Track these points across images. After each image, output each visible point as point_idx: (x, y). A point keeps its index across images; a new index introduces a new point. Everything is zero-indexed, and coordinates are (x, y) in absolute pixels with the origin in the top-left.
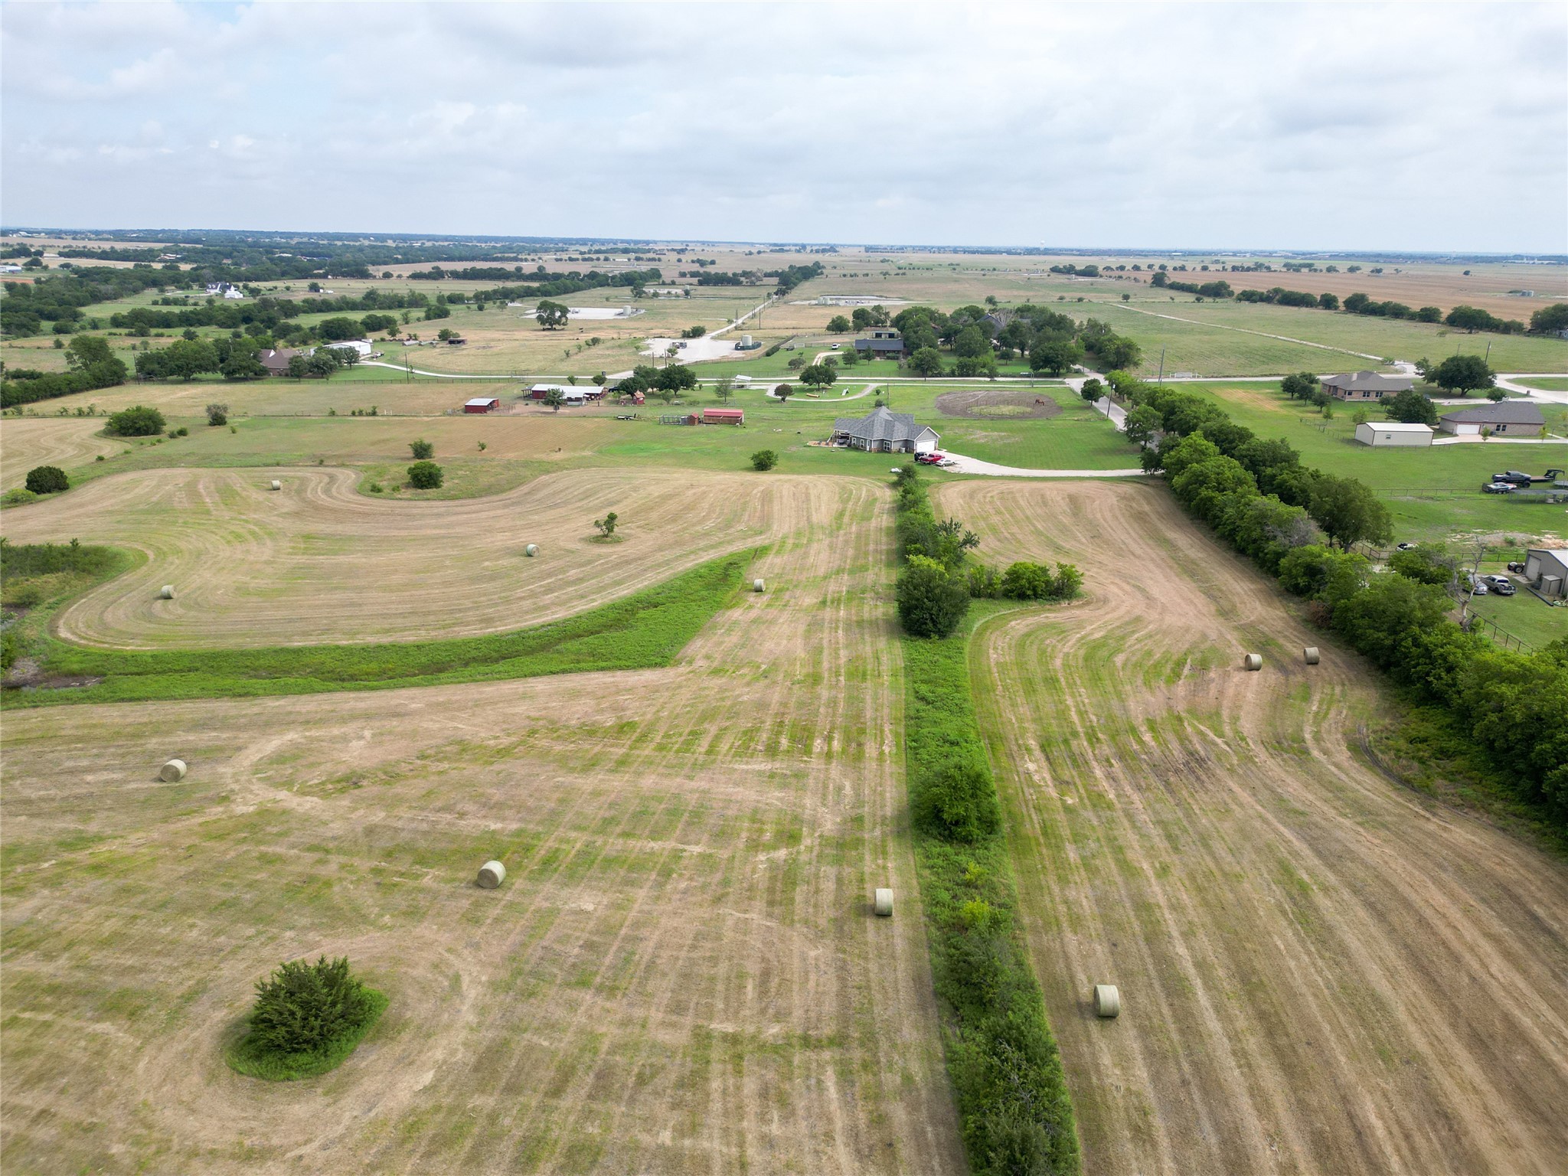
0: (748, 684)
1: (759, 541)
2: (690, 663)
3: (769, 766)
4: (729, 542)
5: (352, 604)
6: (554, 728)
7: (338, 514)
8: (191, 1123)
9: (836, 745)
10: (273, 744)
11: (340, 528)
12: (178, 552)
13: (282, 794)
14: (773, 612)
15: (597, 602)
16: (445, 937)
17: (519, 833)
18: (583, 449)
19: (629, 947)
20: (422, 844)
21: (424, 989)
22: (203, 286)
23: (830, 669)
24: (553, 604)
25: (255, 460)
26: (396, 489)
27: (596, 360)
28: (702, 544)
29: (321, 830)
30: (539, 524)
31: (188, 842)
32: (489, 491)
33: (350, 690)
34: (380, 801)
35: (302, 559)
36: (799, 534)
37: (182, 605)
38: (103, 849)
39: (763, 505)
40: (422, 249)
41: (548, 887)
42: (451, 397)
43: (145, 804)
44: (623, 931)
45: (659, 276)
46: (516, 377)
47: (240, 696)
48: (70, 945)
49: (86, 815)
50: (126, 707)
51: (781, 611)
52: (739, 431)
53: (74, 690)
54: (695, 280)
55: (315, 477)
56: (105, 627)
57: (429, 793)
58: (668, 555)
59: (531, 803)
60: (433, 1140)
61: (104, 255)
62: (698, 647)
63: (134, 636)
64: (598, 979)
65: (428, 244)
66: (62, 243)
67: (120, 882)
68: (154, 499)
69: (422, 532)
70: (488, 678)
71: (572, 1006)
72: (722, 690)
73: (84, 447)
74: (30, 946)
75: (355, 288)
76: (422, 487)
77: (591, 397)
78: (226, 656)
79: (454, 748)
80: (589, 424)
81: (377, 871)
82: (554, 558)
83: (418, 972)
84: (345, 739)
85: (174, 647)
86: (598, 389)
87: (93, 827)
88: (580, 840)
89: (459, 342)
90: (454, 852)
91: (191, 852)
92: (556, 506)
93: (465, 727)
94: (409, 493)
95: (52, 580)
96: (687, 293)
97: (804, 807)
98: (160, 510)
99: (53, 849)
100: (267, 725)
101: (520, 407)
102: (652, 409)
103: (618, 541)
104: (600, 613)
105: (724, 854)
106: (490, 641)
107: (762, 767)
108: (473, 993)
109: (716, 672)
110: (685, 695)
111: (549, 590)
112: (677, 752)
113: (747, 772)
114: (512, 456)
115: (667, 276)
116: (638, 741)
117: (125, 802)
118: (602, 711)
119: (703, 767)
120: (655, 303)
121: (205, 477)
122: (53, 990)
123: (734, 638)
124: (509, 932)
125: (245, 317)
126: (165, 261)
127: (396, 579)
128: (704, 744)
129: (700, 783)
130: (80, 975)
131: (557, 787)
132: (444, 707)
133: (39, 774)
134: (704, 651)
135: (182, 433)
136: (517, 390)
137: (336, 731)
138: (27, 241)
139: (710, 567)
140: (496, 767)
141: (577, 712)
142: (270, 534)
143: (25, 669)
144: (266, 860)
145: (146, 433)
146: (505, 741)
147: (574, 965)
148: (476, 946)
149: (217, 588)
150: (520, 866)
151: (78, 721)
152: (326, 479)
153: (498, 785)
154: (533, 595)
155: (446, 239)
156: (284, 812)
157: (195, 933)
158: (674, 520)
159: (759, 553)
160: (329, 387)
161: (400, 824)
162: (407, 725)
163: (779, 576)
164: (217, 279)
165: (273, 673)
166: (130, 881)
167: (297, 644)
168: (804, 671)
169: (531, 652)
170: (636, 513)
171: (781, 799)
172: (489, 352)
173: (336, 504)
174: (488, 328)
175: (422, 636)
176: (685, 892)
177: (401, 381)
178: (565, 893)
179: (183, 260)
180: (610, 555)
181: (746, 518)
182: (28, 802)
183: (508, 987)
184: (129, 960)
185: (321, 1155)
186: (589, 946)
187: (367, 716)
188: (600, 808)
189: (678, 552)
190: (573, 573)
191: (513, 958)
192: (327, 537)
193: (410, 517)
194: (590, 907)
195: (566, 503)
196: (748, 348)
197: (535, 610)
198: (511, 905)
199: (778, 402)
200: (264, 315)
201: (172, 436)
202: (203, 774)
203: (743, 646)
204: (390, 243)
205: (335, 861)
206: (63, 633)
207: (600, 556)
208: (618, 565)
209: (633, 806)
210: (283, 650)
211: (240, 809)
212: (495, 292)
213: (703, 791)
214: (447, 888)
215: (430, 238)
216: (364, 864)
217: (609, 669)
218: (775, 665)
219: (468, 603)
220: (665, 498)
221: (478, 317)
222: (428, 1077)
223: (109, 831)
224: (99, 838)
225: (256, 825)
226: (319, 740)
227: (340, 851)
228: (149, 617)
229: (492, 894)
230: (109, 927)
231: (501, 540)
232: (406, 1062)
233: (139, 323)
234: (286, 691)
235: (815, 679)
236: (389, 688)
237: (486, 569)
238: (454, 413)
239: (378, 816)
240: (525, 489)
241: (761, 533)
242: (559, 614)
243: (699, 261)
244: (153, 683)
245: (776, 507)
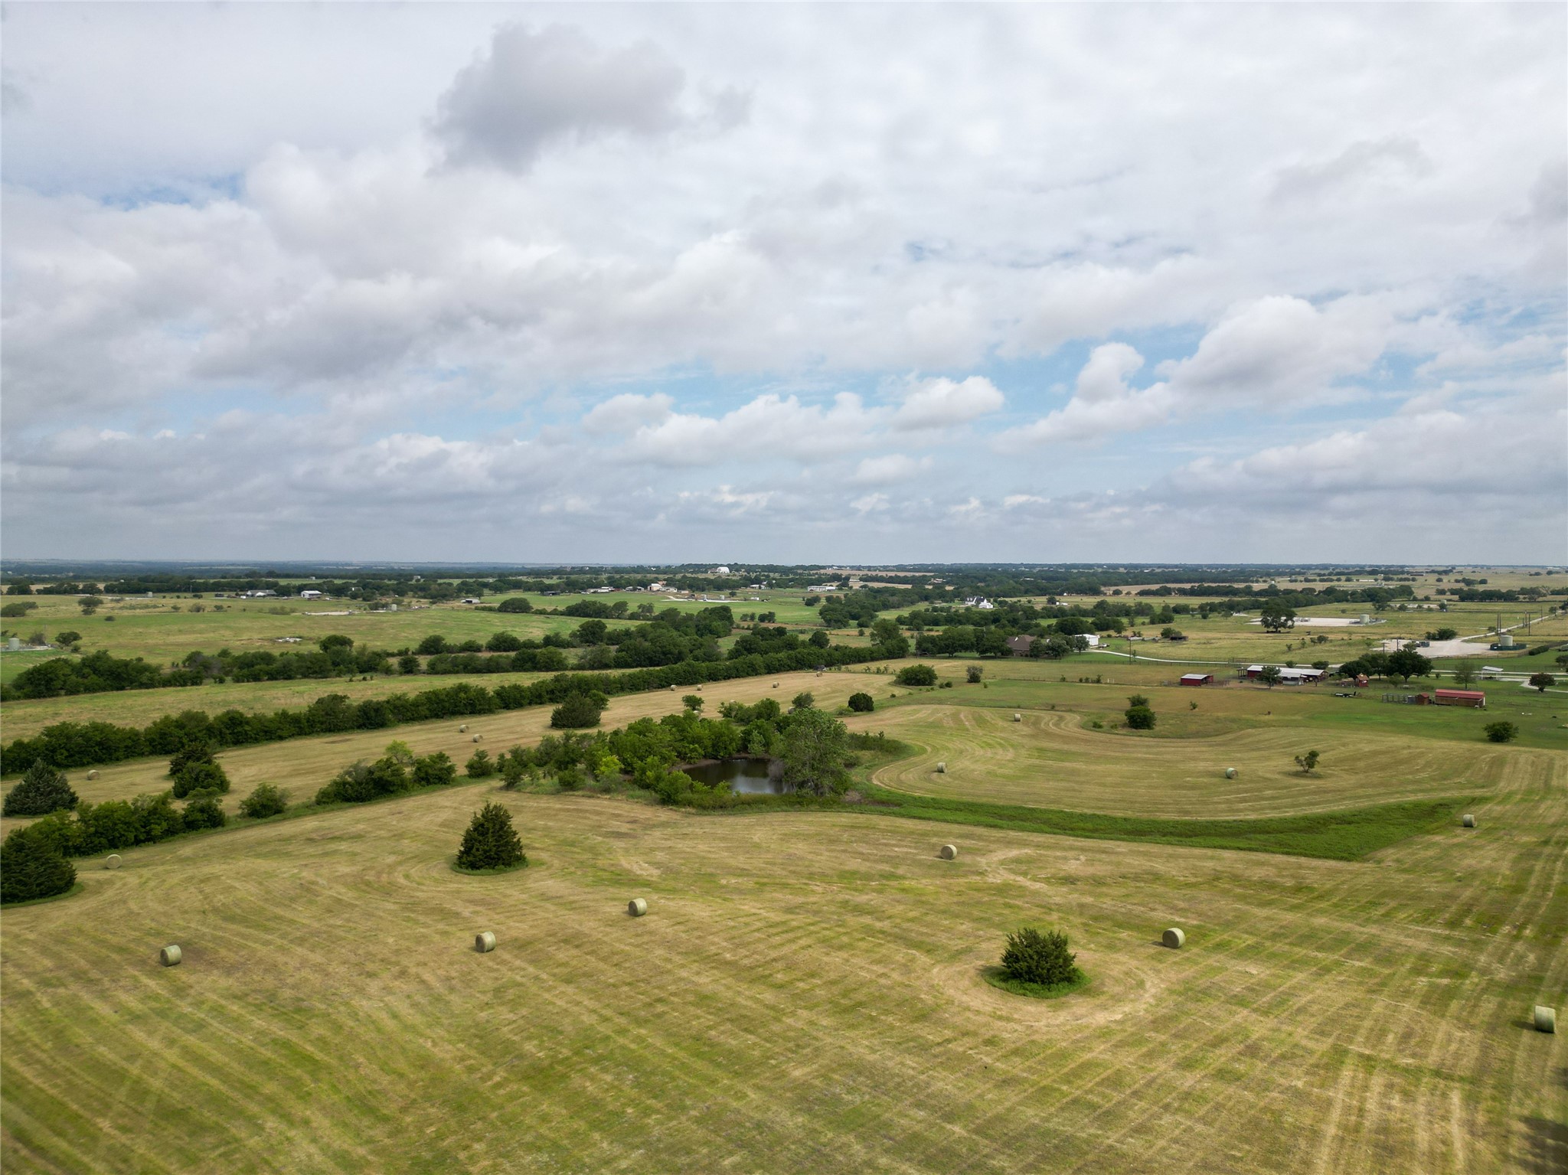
0: (1438, 882)
1: (1478, 793)
2: (1379, 862)
3: (1447, 932)
4: (1442, 790)
5: (1074, 790)
6: (1235, 878)
7: (1066, 739)
8: (965, 998)
9: (1527, 932)
10: (1014, 853)
11: (1066, 747)
12: (947, 749)
13: (1020, 878)
14: (1482, 841)
15: (1290, 813)
16: (1134, 963)
17: (1198, 927)
18: (1294, 715)
19: (1285, 997)
20: (1120, 917)
21: (1117, 981)
22: (963, 600)
23: (1537, 886)
24: (1246, 809)
25: (1003, 704)
26: (1114, 727)
27: (1320, 652)
28: (1410, 787)
29: (1047, 899)
30: (1240, 760)
31: (957, 889)
32: (1197, 735)
33: (1070, 835)
34: (1091, 894)
35: (1037, 762)
36: (1530, 791)
37: (950, 777)
38: (907, 883)
39: (1491, 767)
40: (1152, 574)
41: (1221, 957)
42: (1165, 674)
43: (930, 867)
44: (1281, 989)
45: (1411, 593)
46: (1233, 663)
47: (991, 826)
48: (890, 917)
49: (896, 866)
50: (917, 821)
51: (1491, 842)
52: (1479, 713)
53: (884, 809)
54: (1456, 597)
55: (1048, 719)
56: (900, 782)
57: (1127, 896)
58: (1370, 791)
59: (1210, 913)
60: (1120, 1041)
61: (891, 580)
62: (1390, 854)
63: (920, 789)
64: (1255, 1006)
65: (1158, 570)
66: (861, 573)
67: (918, 898)
68: (931, 720)
69: (1135, 755)
70: (1180, 844)
71: (1232, 1013)
72: (1407, 881)
73: (881, 690)
74: (868, 913)
75: (1088, 602)
76: (1136, 727)
77: (1308, 679)
78: (982, 805)
79: (1151, 877)
80: (1303, 699)
81: (1085, 924)
82: (1251, 781)
83: (1114, 973)
84: (1065, 858)
85: (944, 797)
86: (1318, 672)
87: (900, 871)
88: (1251, 940)
89: (1180, 638)
90: (1146, 927)
91: (960, 893)
92: (1259, 749)
93: (1159, 866)
94: (1124, 731)
95: (865, 755)
96: (1442, 607)
97: (1477, 961)
98: (935, 726)
99: (877, 877)
100: (1009, 843)
101: (1234, 684)
102: (1375, 690)
103: (1318, 777)
104: (1294, 820)
105: (1387, 971)
106: (1186, 823)
107: (1439, 931)
108: (1153, 991)
109: (1405, 871)
110: (1368, 879)
111: (1244, 800)
112: (1352, 910)
113: (1422, 932)
114: (1221, 714)
115: (1419, 593)
116: (1313, 898)
117: (920, 864)
118: (1283, 876)
119: (1375, 922)
120: (1402, 615)
121: (965, 713)
122: (882, 932)
123: (1431, 853)
124: (1185, 970)
125: (994, 618)
126: (934, 584)
127: (1109, 780)
128: (1381, 911)
129: (1373, 929)
130: (896, 930)
131: (1235, 910)
132: (1144, 854)
133: (867, 843)
134: (1395, 857)
135: (949, 685)
136: (1233, 672)
137: (1058, 854)
138: (839, 572)
139: (1417, 805)
140: (1183, 892)
141: (1258, 873)
142: (1012, 746)
143: (853, 796)
144: (1008, 906)
145: (924, 684)
146: (1193, 880)
147: (1235, 996)
148: (1159, 971)
149: (973, 770)
150: (1197, 943)
151: (888, 823)
152: (1056, 718)
153: (1183, 901)
154: (1228, 801)
155: (1176, 566)
156: (1020, 887)
157: (964, 927)
158: (1383, 768)
159: (1474, 801)
160: (1062, 665)
161: (1104, 906)
162: (1113, 858)
163: (1496, 819)
164: (973, 595)
165: (1011, 818)
166: (924, 899)
167: (1031, 806)
168: (1505, 883)
169: (1222, 835)
170: (1339, 761)
171: (1453, 953)
172: (1209, 646)
173: (1063, 733)
174: (1210, 630)
175: (1129, 814)
176: (1342, 982)
177: (1123, 663)
178: (1233, 962)
179: (948, 583)
180: (1309, 785)
181: (1468, 774)
182: (863, 854)
183: (1180, 994)
184: (924, 930)
185: (1045, 1029)
186: (1251, 989)
187: (1083, 850)
188: (1272, 927)
189: (1382, 790)
190: (1268, 793)
191: (1186, 981)
192: (1054, 751)
193: (1127, 746)
194: (1254, 972)
195: (1269, 748)
196: (1508, 648)
197: (1229, 811)
198: (1188, 959)
199: (1534, 692)
200: (1010, 616)
201: (941, 687)
202: (967, 859)
203: (1440, 858)
204: (1122, 570)
205: (1055, 916)
206: (875, 782)
207: (1297, 785)
208: (1314, 793)
209: (1305, 931)
210: (1020, 807)
211: (990, 880)
212: (1221, 604)
213: (1374, 935)
214: (1139, 942)
215: (1159, 566)
216: (1078, 920)
217: (1294, 854)
218: (1473, 875)
219: (1168, 800)
220: (1375, 753)
221: (1201, 623)
222: (1119, 1017)
223: (909, 875)
224: (903, 877)
225: (1003, 890)
226: (1045, 856)
227: (1058, 911)
228: (929, 780)
229: (1176, 951)
230: (911, 914)
231: (1202, 766)
232: (1104, 1007)
233: (915, 621)
234: (1023, 829)
235: (1519, 889)
236: (1100, 838)
237: (1188, 782)
238: (1170, 684)
239: (1089, 900)
240: (1230, 736)
241: (1483, 787)
242: (1252, 816)
243: (1464, 580)
244: (931, 813)
245: (1507, 770)
